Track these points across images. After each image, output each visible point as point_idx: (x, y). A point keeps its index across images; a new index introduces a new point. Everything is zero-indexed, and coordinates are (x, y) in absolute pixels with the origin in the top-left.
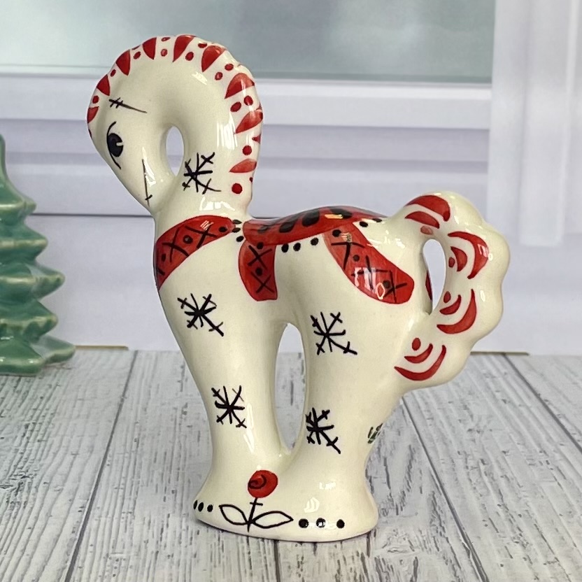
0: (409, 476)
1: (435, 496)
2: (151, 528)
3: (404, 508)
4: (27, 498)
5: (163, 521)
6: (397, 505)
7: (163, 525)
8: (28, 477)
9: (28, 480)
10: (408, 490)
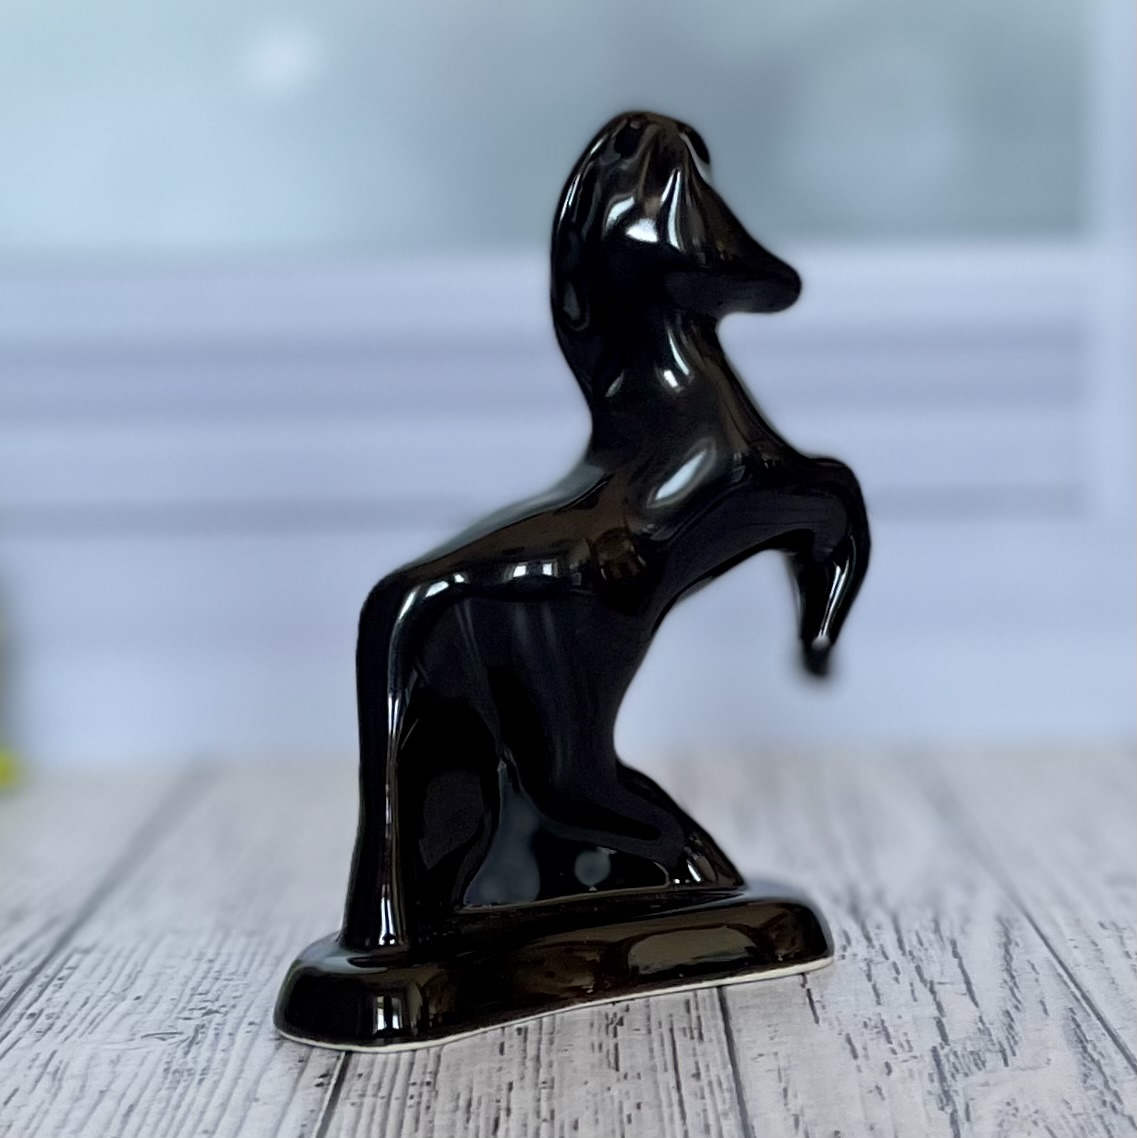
0: (1013, 977)
1: (1078, 1018)
2: (473, 1117)
3: (1016, 1049)
4: (210, 1060)
5: (498, 1101)
6: (1000, 1043)
7: (499, 1109)
8: (217, 1012)
9: (217, 1018)
10: (1017, 1007)
